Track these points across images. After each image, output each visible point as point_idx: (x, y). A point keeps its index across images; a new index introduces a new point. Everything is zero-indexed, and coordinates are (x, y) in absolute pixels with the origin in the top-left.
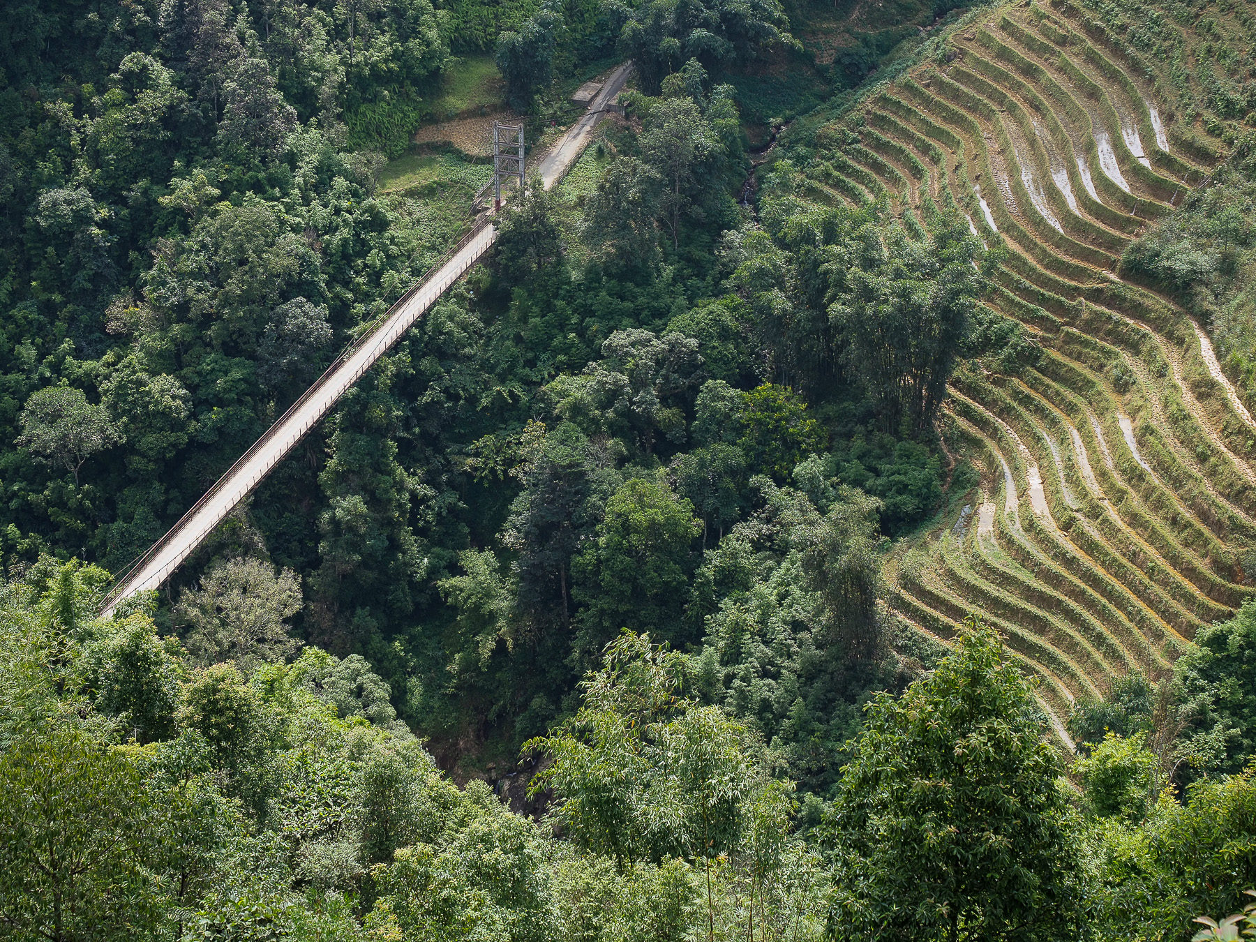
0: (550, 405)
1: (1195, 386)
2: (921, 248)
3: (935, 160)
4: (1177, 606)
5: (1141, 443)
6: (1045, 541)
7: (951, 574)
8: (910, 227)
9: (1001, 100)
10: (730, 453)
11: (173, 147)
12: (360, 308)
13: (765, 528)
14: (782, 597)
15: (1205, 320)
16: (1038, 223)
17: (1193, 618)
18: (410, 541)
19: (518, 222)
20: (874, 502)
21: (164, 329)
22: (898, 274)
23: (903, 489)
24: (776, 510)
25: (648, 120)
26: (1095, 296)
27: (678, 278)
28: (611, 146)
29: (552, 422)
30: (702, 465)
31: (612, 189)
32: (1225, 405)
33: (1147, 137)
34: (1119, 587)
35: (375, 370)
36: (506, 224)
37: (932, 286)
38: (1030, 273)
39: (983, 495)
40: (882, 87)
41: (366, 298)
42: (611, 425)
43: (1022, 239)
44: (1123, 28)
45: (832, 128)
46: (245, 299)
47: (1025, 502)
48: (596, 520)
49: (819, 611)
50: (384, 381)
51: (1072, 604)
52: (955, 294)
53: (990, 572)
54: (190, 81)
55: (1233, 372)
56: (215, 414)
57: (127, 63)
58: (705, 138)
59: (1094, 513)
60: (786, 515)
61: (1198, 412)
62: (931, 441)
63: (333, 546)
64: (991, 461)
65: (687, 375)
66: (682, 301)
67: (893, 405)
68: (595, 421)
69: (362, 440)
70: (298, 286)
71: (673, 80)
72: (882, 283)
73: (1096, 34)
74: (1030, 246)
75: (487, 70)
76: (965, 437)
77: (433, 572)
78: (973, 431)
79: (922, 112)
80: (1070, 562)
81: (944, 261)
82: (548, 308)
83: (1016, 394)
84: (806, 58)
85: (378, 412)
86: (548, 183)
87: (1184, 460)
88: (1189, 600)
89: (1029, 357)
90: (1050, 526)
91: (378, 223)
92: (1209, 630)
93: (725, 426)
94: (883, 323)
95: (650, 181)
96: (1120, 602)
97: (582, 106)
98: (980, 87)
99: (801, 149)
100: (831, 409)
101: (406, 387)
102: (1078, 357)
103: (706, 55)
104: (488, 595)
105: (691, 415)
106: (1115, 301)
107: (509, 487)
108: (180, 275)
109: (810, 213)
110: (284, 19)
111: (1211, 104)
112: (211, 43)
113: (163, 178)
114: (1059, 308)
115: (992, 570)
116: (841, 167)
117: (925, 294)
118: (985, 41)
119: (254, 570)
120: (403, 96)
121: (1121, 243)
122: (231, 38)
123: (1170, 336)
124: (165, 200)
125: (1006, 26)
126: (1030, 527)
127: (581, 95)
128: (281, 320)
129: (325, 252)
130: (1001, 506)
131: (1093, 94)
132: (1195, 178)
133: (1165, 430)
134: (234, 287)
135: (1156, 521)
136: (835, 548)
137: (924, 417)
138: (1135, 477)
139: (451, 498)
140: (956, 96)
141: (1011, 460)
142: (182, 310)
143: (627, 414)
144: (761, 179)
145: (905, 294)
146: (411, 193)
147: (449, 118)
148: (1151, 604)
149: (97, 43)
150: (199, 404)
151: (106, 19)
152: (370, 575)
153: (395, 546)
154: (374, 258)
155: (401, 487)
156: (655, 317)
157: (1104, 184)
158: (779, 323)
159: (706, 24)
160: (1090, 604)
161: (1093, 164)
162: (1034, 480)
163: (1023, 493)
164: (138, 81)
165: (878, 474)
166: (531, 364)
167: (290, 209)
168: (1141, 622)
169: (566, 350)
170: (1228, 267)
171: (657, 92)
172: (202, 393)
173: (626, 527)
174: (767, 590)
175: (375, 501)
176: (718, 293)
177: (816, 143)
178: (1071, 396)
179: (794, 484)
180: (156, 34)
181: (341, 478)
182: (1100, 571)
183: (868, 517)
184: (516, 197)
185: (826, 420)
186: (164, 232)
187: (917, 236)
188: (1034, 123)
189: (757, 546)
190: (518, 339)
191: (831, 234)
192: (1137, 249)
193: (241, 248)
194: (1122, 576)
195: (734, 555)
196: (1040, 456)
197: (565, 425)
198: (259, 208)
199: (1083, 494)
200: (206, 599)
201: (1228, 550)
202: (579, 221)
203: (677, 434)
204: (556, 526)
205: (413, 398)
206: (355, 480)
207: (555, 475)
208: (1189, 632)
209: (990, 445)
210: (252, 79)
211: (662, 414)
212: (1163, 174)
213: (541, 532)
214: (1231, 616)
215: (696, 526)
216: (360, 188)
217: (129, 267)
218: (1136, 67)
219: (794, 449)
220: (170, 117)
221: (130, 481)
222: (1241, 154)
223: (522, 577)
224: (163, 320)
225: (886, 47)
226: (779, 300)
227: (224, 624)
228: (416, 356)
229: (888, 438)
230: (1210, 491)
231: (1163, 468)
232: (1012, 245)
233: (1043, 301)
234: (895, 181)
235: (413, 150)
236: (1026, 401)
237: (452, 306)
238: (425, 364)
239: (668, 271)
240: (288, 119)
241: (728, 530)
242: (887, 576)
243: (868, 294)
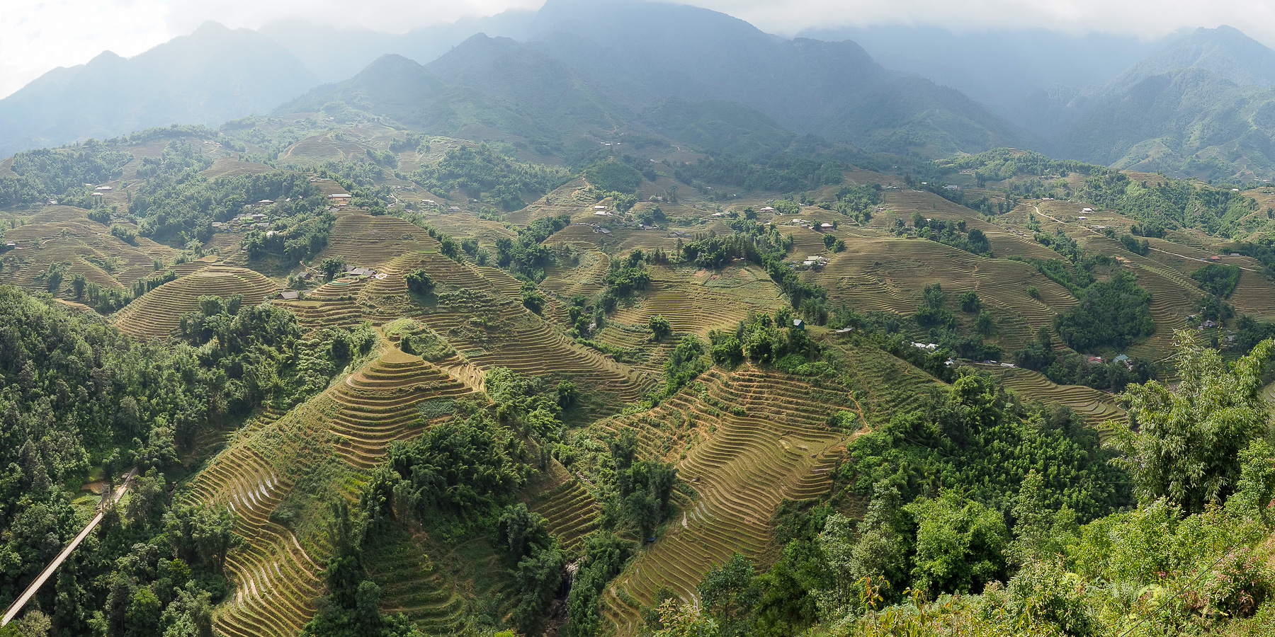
0: (118, 566)
1: (293, 551)
2: (216, 517)
3: (217, 492)
4: (296, 619)
5: (280, 570)
6: (257, 603)
7: (232, 615)
8: (212, 511)
9: (233, 474)
10: (168, 580)
11: (21, 489)
12: (67, 536)
13: (179, 604)
14: (185, 625)
15: (293, 531)
16: (246, 508)
17: (301, 622)
18: (80, 608)
19: (108, 512)
20: (209, 594)
21: (16, 539)
22: (211, 525)
23: (216, 589)
24: (181, 598)
25: (142, 484)
26: (263, 527)
27: (151, 528)
28: (132, 491)
29: (119, 571)
30: (160, 584)
31: (133, 502)
32: (302, 556)
33: (272, 482)
34: (279, 615)
35: (71, 554)
36: (105, 512)
37: (220, 528)
38: (245, 522)
39: (239, 590)
40: (202, 472)
41: (69, 533)
42: (134, 572)
43: (242, 512)
44: (262, 453)
45: (189, 484)
46: (37, 532)
47: (250, 592)
48: (132, 602)
49: (195, 630)
50: (73, 558)
51: (267, 622)
52: (226, 530)
53: (242, 614)
54: (26, 471)
55: (302, 545)
56: (28, 565)
57: (10, 466)
58: (157, 488)
59: (270, 592)
60: (185, 599)
61: (295, 559)
62: (223, 574)
63: (59, 607)
64: (239, 579)
65: (155, 557)
66: (152, 535)
67: (211, 562)
68: (130, 571)
69: (67, 576)
70: (51, 529)
71: (148, 472)
72: (206, 527)
73: (256, 455)
74: (244, 515)
75: (100, 470)
76: (232, 572)
77: (86, 617)
78: (234, 570)
79: (213, 479)
80: (265, 608)
81: (223, 520)
82: (116, 537)
83: (245, 558)
84: (181, 465)
85: (71, 567)
86: (116, 501)
87: (293, 573)
88: (299, 616)
89: (247, 547)
90: (258, 597)
91: (72, 512)
92: (306, 625)
93: (166, 572)
94: (207, 539)
95: (142, 500)
96: (280, 620)
97: (124, 479)
98: (227, 471)
99: (182, 491)
100: (194, 566)
101: (79, 560)
102: (261, 546)
103: (157, 465)
104: (101, 625)
105: (156, 569)
106: (268, 528)
107: (108, 591)
108: (21, 524)
109: (185, 508)
110: (49, 455)
111: (287, 471)
112: (31, 461)
113: (18, 497)
114: (254, 532)
115: (243, 613)
116: (193, 495)
117: (218, 530)
118: (227, 458)
119: (37, 614)
120: (79, 477)
121: (269, 511)
122: (36, 460)
123: (284, 537)
124: (18, 503)
125: (232, 454)
126: (253, 599)
127: (123, 476)
128: (46, 539)
129: (58, 520)
130: (244, 592)
131: (257, 471)
132: (286, 491)
133: (286, 565)
134: (35, 529)
135: (287, 593)
136: (199, 609)
137: (220, 566)
138: (280, 580)
139: (91, 594)
140: (221, 474)
141: (245, 578)
142: (21, 534)
143: (138, 569)
144: (171, 499)
145: (212, 530)
146: (80, 504)
147: (90, 483)
148: (289, 619)
149: (3, 460)
150: (24, 562)
151: (6, 454)
152: (68, 618)
153: (75, 609)
154: (71, 521)
155: (77, 591)
156: (145, 540)
157: (261, 494)
158: (179, 539)
159: (156, 457)
160: (272, 621)
161: (259, 491)
162: (252, 584)
163: (249, 588)
164: (13, 470)
165: (209, 585)
166: (112, 553)
167: (49, 507)
168: (287, 625)
169: (121, 549)
170: (297, 515)
171: (143, 476)
172: (25, 559)
173: (140, 604)
174: (180, 623)
175: (70, 595)
176: (162, 532)
177: (185, 489)
178: (260, 557)
179: (186, 589)
180: (18, 458)
181: (61, 587)
182: (273, 610)
183: (208, 599)
184: (108, 504)
185: (193, 569)
186: (17, 512)
187: (214, 513)
188: (242, 479)
189: (177, 610)
190: (109, 546)
191: (192, 514)
192: (273, 513)
193: (37, 518)
194: (279, 611)
195: (170, 613)
196: (253, 577)
197: (122, 572)
198: (43, 506)
199: (266, 587)
200: (25, 622)
201: (308, 599)
202: (124, 511)
203: (152, 575)
204: (120, 604)
205: (80, 563)
206: (65, 588)
207: (120, 588)
208: (300, 626)
209: (239, 574)
210: (41, 471)
211: (149, 569)
212: (278, 491)
213: (116, 606)
214: (311, 620)
215: (159, 603)
216: (68, 501)
217: (8, 521)
218: (267, 463)
219: (185, 579)
220: (20, 481)
221: (5, 584)
222: (297, 484)
223: (110, 620)
224: (16, 538)
225: (202, 461)
226: (179, 533)
227: (29, 631)
228: (81, 551)
229: (211, 574)
230: (301, 582)
231: (287, 576)
232: (240, 514)
233: (249, 530)
234: (207, 498)
235: (81, 491)
236: (248, 560)
237: (91, 536)
238: (84, 553)
239: (148, 526)
240: (50, 482)
241: (168, 605)
242: (214, 618)
243: (203, 531)
